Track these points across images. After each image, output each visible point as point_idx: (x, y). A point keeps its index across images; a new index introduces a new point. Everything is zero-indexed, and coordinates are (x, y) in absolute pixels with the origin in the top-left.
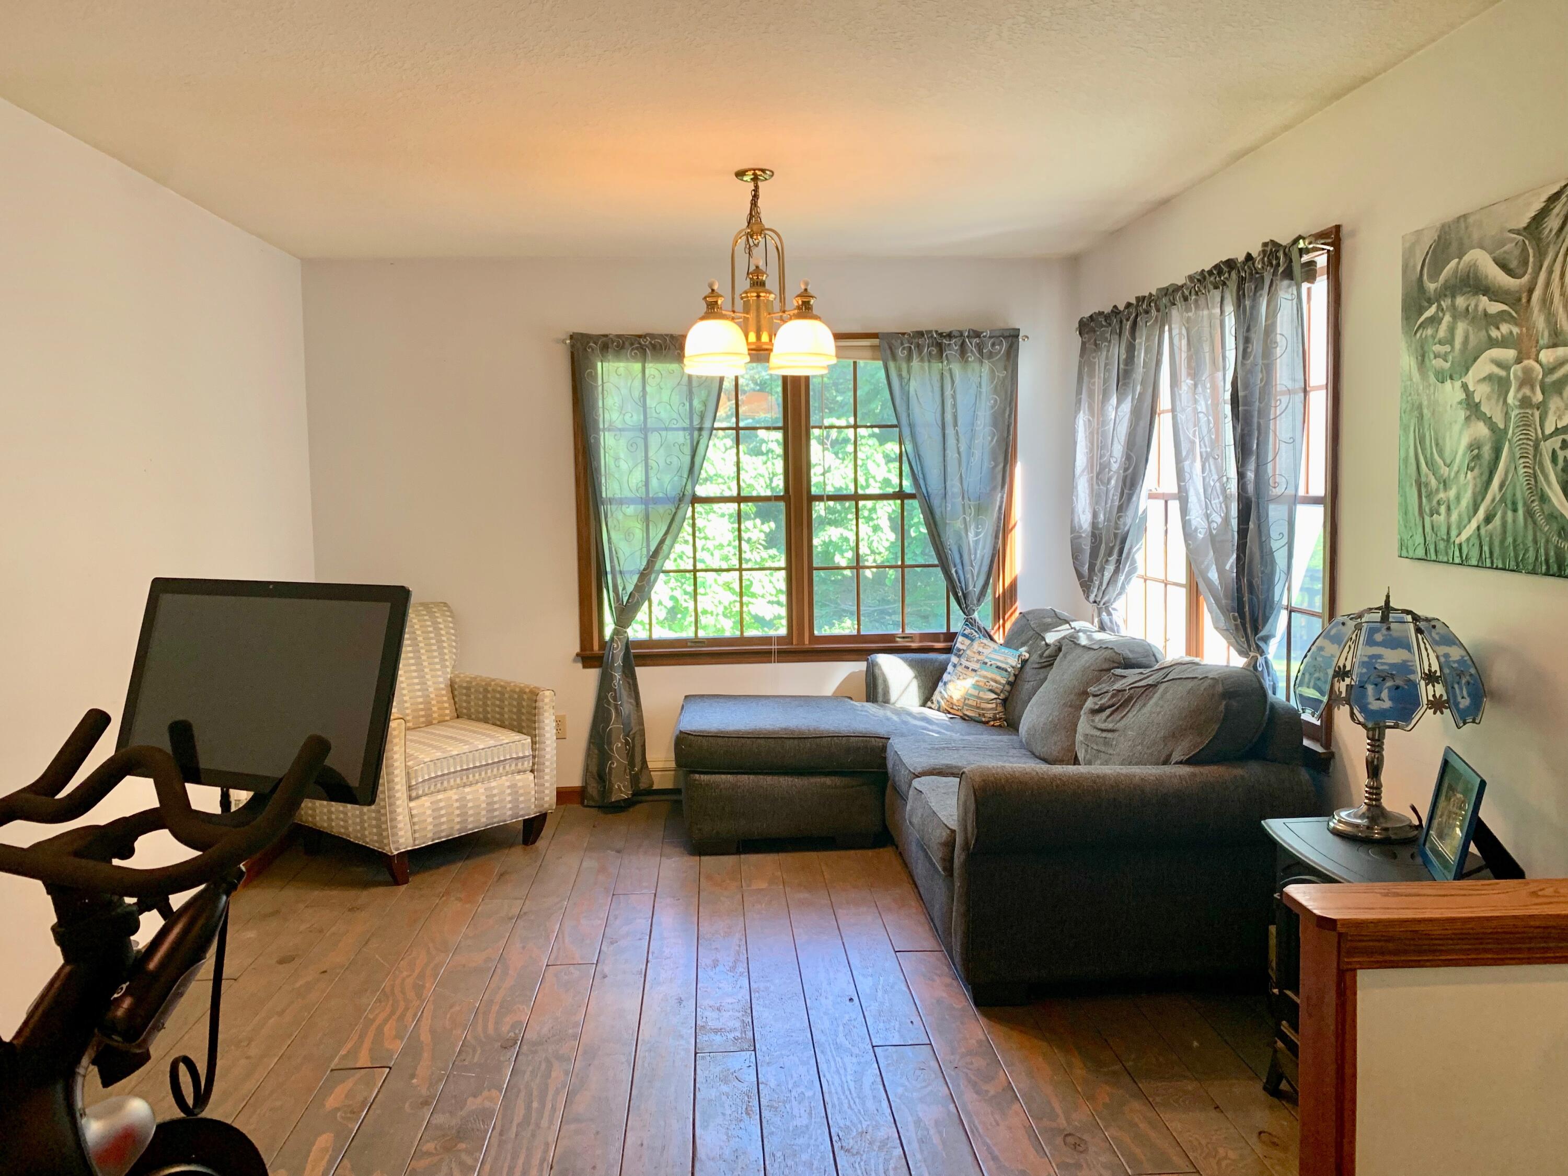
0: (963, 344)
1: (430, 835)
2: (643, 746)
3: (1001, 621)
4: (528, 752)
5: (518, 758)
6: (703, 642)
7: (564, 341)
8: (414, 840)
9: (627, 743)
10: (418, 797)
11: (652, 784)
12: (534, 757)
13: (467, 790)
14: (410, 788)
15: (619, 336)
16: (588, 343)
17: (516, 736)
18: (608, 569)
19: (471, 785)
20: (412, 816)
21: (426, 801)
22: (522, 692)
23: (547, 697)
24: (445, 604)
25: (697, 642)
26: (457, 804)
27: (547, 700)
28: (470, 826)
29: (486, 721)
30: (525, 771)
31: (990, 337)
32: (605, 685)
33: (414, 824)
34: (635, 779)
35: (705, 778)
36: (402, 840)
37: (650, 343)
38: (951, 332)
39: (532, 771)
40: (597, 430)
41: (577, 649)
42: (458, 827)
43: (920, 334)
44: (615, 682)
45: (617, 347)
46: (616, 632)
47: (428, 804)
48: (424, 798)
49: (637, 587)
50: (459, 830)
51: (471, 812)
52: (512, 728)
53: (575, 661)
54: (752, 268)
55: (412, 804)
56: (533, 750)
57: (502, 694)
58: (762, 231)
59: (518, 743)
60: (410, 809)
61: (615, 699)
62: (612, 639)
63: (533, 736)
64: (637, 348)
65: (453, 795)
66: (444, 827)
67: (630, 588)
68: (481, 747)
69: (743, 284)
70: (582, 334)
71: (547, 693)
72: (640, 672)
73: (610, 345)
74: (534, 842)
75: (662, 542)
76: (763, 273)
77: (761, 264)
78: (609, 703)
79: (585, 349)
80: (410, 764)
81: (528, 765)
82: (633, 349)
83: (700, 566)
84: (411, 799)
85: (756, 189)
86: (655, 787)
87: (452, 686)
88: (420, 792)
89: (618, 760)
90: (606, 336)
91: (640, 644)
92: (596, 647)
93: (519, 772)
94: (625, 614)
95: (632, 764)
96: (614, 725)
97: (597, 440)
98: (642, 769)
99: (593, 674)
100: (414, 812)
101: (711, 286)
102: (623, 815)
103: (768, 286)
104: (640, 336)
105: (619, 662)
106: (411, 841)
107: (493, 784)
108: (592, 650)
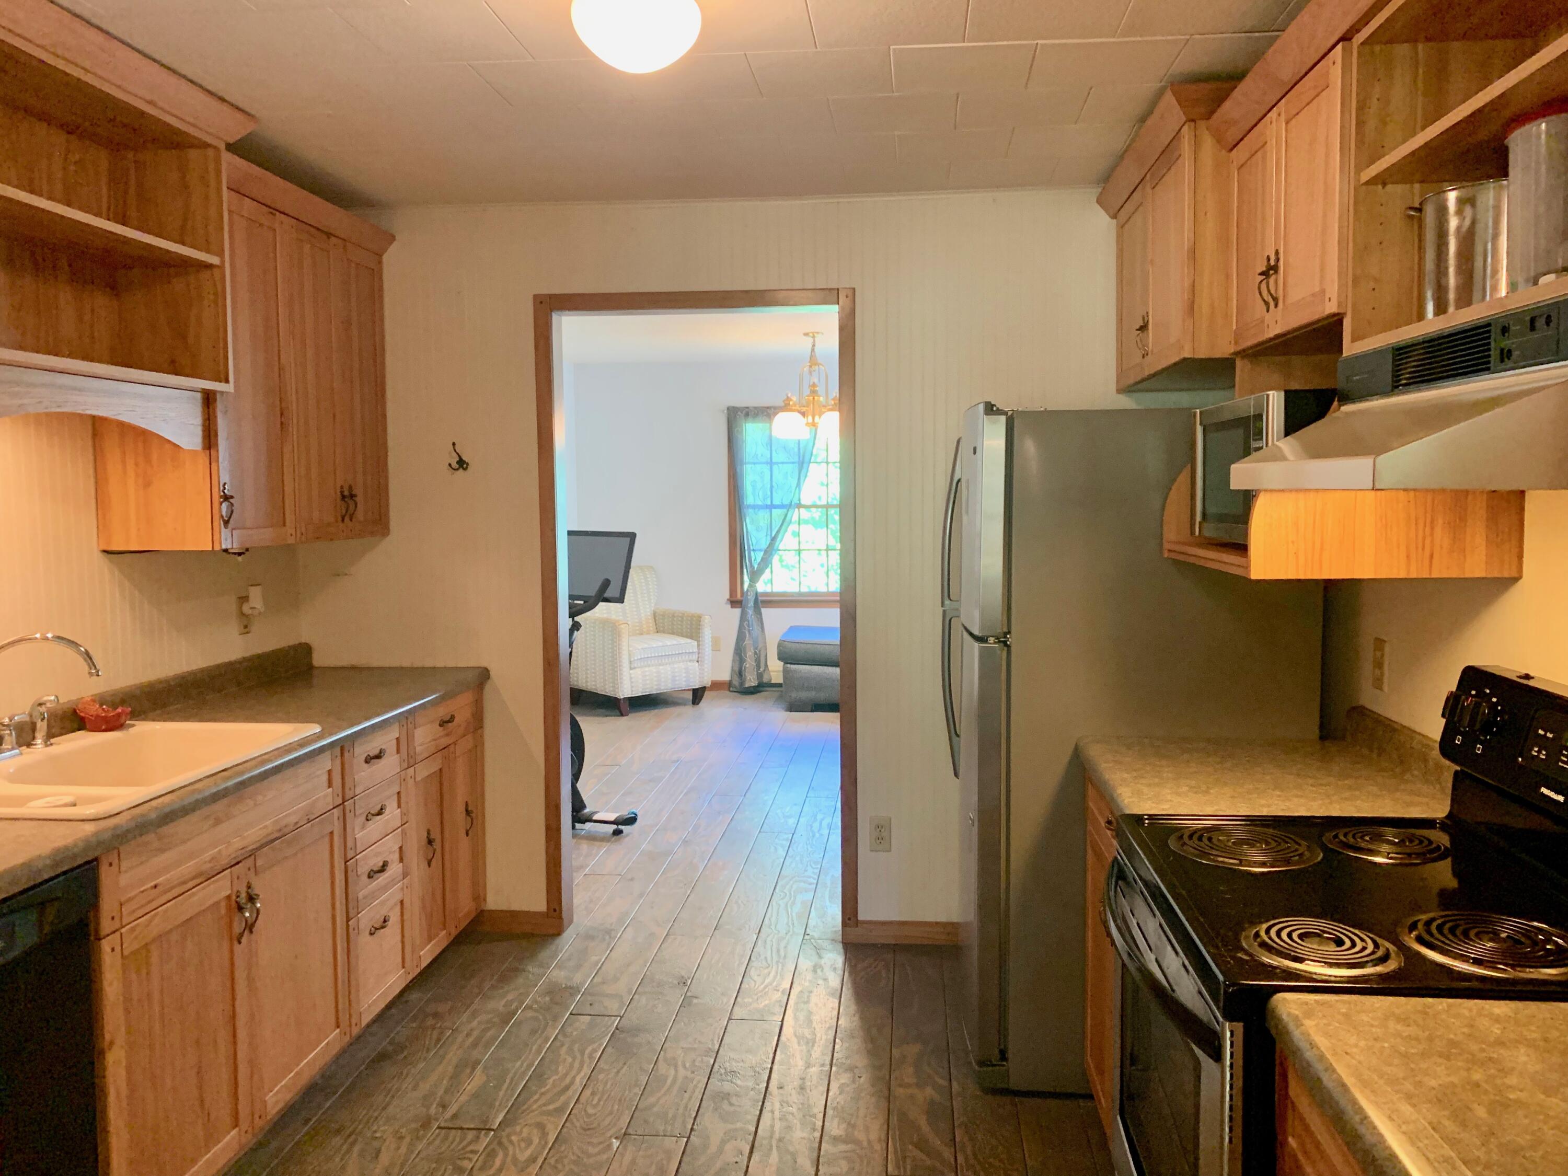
1: (641, 690)
2: (766, 656)
4: (696, 650)
5: (690, 653)
7: (723, 411)
8: (632, 691)
9: (755, 653)
10: (635, 668)
11: (771, 680)
12: (699, 653)
13: (661, 667)
14: (630, 662)
15: (755, 408)
16: (738, 412)
17: (689, 641)
18: (747, 548)
19: (663, 665)
20: (631, 678)
21: (638, 671)
22: (693, 616)
23: (706, 620)
24: (652, 567)
25: (800, 594)
26: (655, 675)
27: (706, 621)
28: (662, 688)
29: (673, 633)
30: (693, 661)
32: (743, 617)
33: (632, 682)
34: (760, 676)
35: (792, 666)
36: (625, 691)
39: (698, 662)
40: (742, 464)
41: (728, 596)
42: (655, 687)
44: (749, 616)
45: (754, 414)
46: (750, 586)
47: (640, 672)
48: (637, 669)
49: (762, 559)
50: (657, 689)
51: (663, 680)
52: (687, 637)
53: (726, 604)
54: (811, 383)
55: (631, 672)
56: (699, 649)
57: (682, 617)
58: (817, 364)
59: (690, 645)
60: (630, 674)
61: (749, 626)
62: (748, 590)
63: (698, 641)
65: (653, 669)
66: (648, 686)
67: (759, 560)
68: (669, 644)
69: (807, 391)
70: (733, 407)
71: (707, 617)
72: (763, 610)
73: (750, 413)
74: (698, 704)
75: (778, 532)
76: (817, 386)
77: (816, 381)
78: (745, 628)
79: (736, 416)
80: (631, 649)
81: (695, 657)
83: (802, 547)
84: (631, 669)
85: (814, 341)
86: (773, 682)
87: (655, 615)
88: (636, 665)
89: (750, 663)
90: (748, 408)
91: (765, 594)
92: (739, 595)
93: (690, 661)
94: (755, 576)
95: (758, 666)
96: (748, 641)
97: (742, 470)
98: (764, 670)
99: (737, 611)
100: (633, 676)
101: (787, 395)
102: (753, 696)
103: (819, 393)
104: (768, 408)
105: (751, 604)
106: (630, 692)
107: (676, 666)
108: (736, 596)
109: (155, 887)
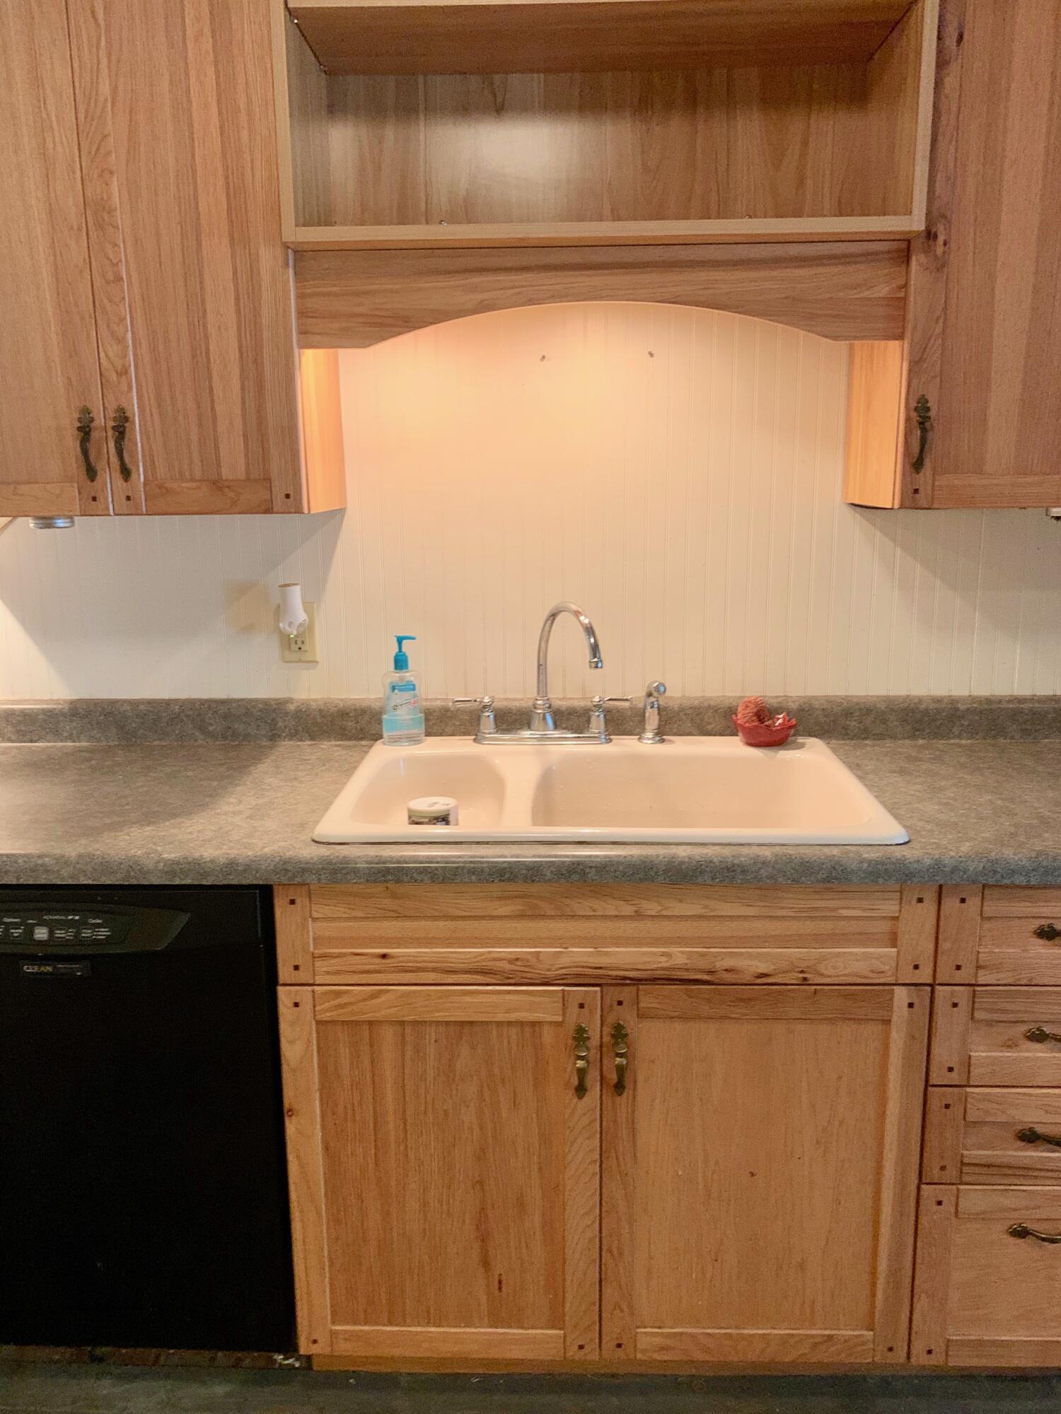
109: (384, 956)
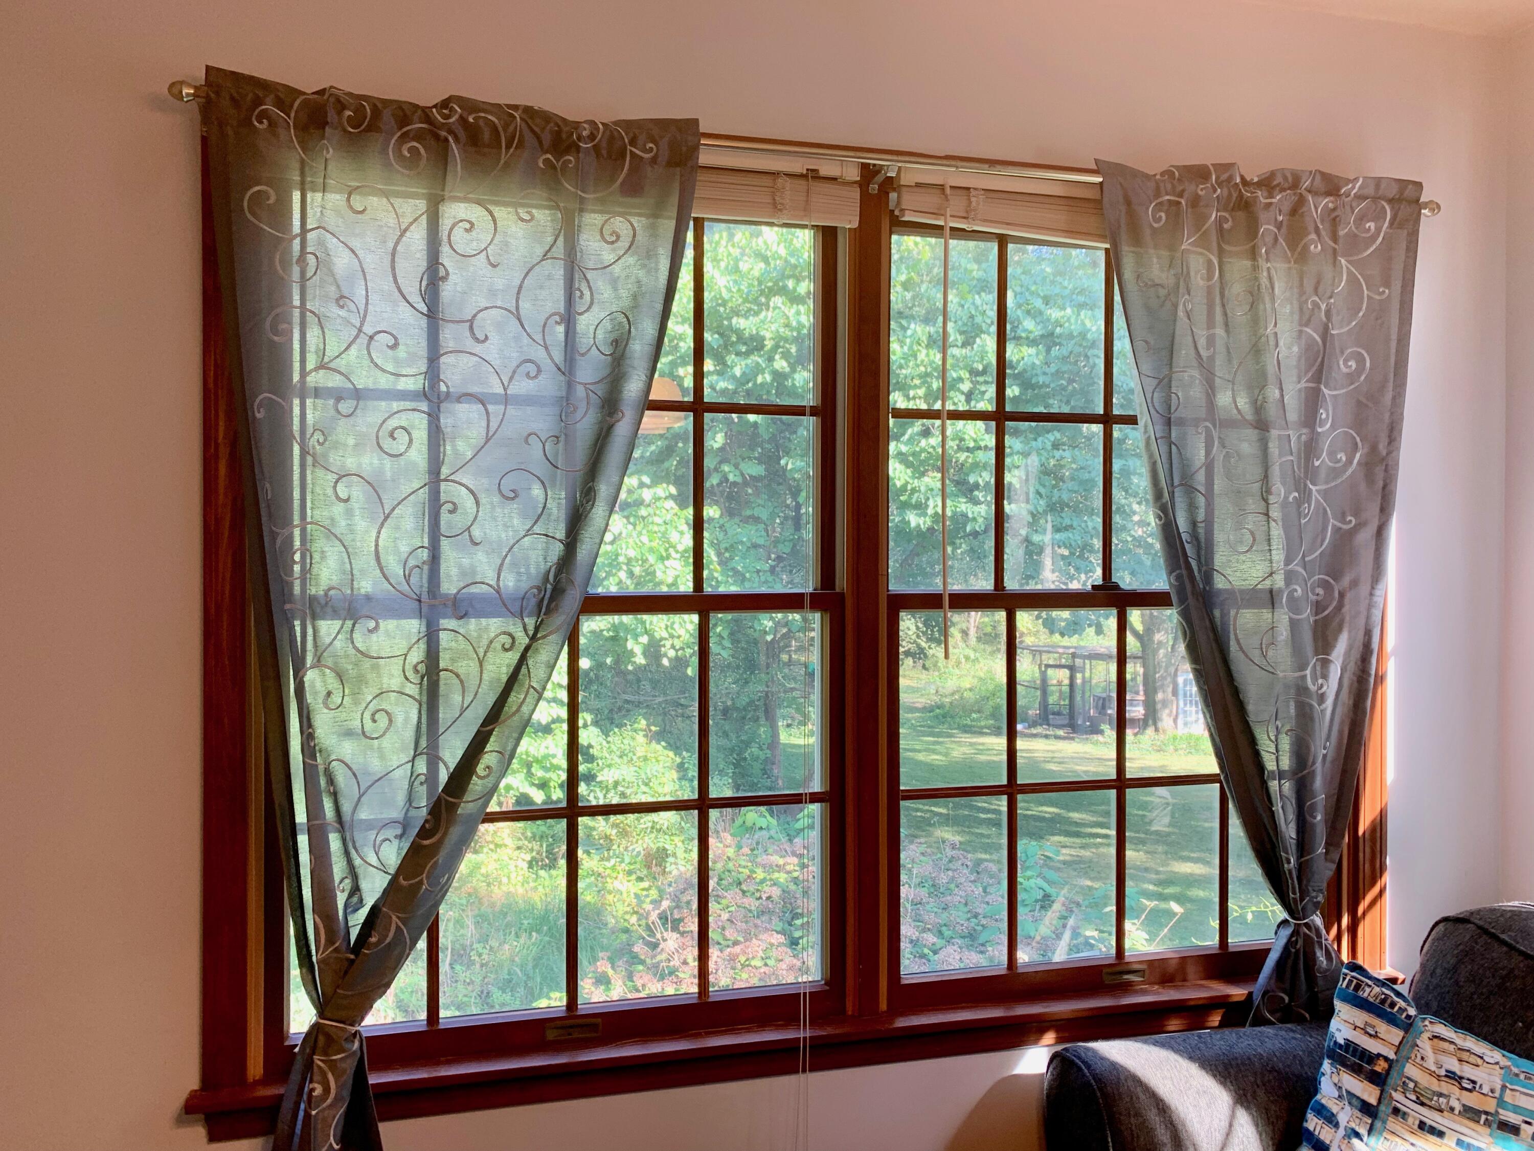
0: (1296, 210)
3: (1345, 921)
6: (593, 1027)
16: (258, 102)
18: (301, 817)
31: (1360, 197)
37: (463, 120)
38: (1273, 174)
41: (191, 1080)
43: (1200, 173)
45: (356, 122)
53: (181, 1121)
64: (419, 136)
72: (395, 1139)
73: (332, 116)
79: (247, 123)
82: (404, 137)
83: (588, 794)
92: (255, 1066)
